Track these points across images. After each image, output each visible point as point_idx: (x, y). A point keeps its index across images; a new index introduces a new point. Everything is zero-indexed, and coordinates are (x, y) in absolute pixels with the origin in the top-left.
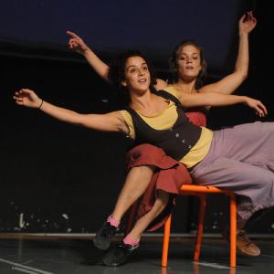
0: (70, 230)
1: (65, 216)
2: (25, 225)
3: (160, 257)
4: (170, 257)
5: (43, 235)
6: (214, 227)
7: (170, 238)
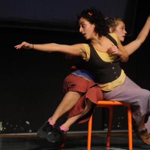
0: (30, 131)
1: (28, 122)
2: (3, 129)
3: (86, 145)
4: (92, 145)
5: (14, 134)
6: (118, 126)
7: (92, 133)
